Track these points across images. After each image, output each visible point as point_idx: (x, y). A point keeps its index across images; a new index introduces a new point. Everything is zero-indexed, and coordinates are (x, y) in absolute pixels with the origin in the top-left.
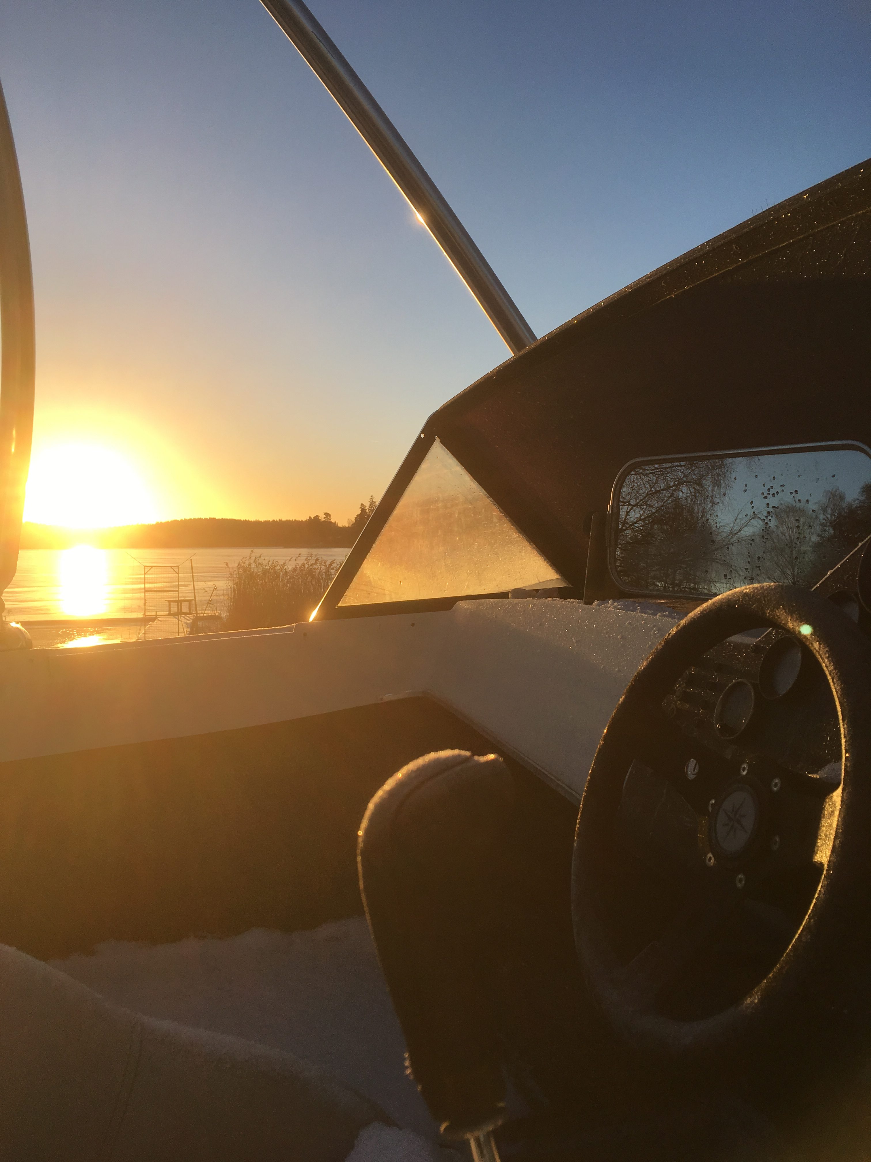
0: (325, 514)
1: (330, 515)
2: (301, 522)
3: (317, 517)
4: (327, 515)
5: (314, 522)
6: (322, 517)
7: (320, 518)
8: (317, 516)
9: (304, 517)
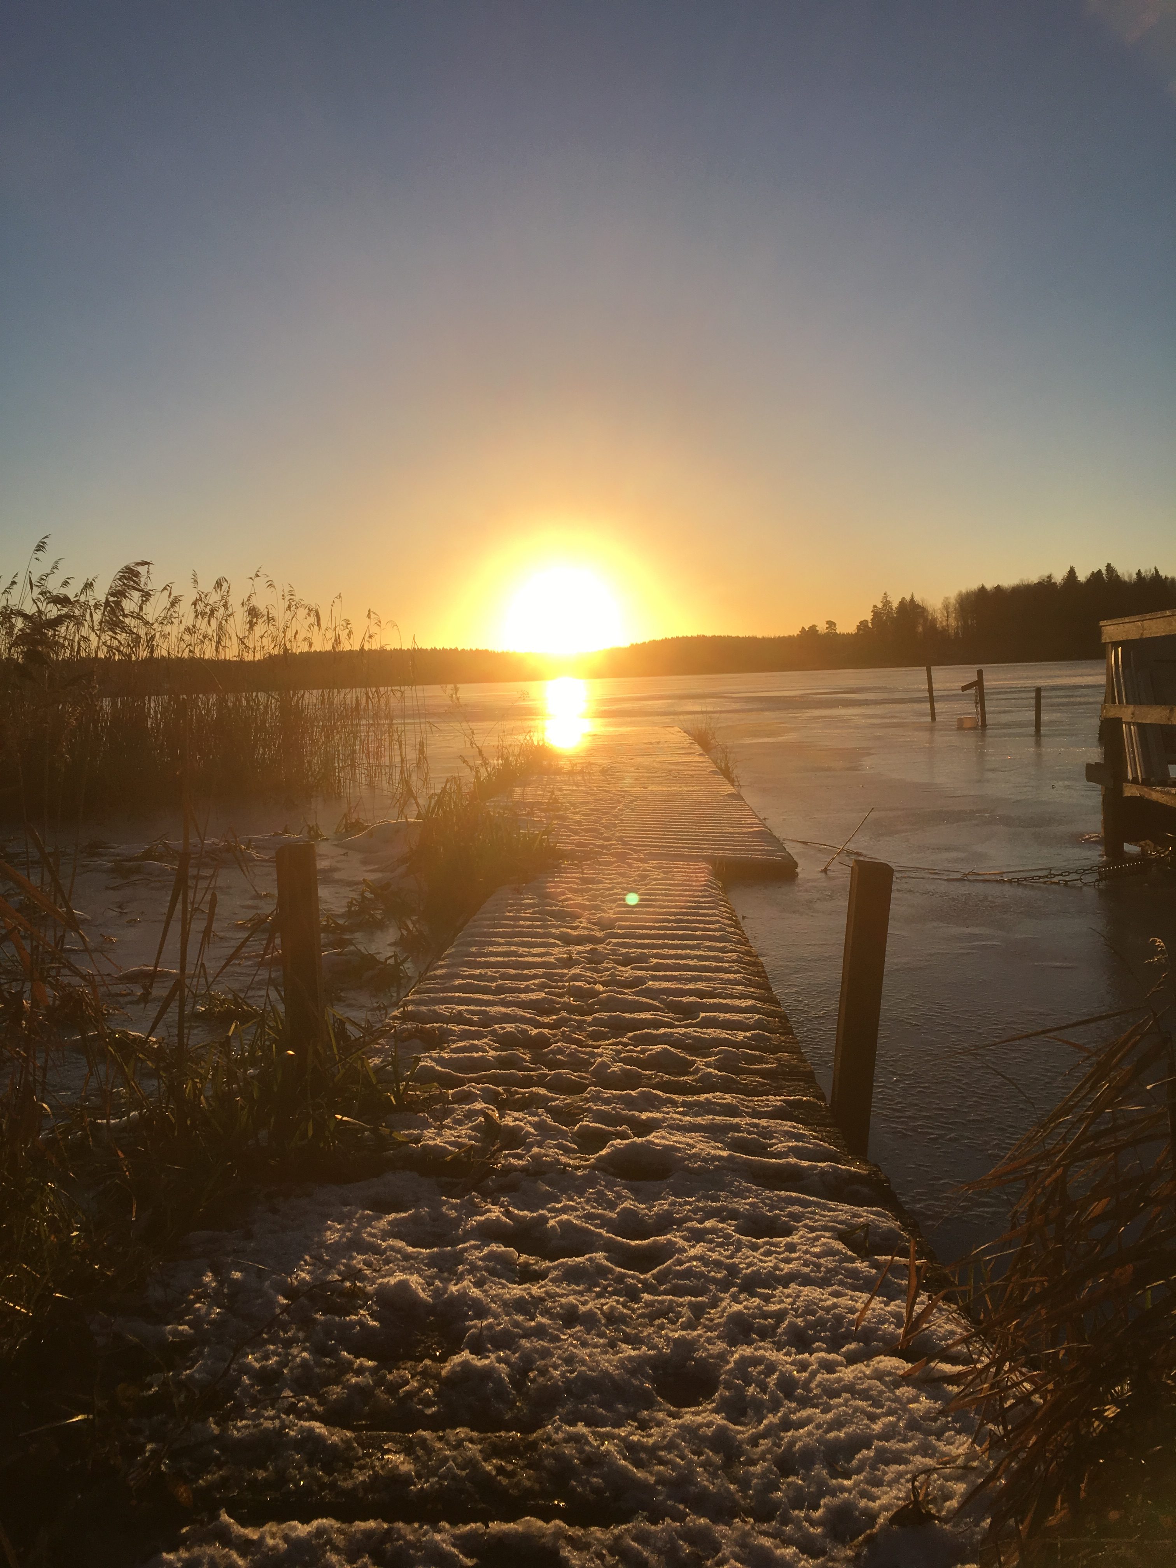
0: (828, 622)
1: (835, 624)
2: (790, 638)
3: (813, 628)
4: (831, 624)
5: (810, 634)
6: (822, 628)
7: (817, 628)
8: (814, 626)
9: (794, 631)
